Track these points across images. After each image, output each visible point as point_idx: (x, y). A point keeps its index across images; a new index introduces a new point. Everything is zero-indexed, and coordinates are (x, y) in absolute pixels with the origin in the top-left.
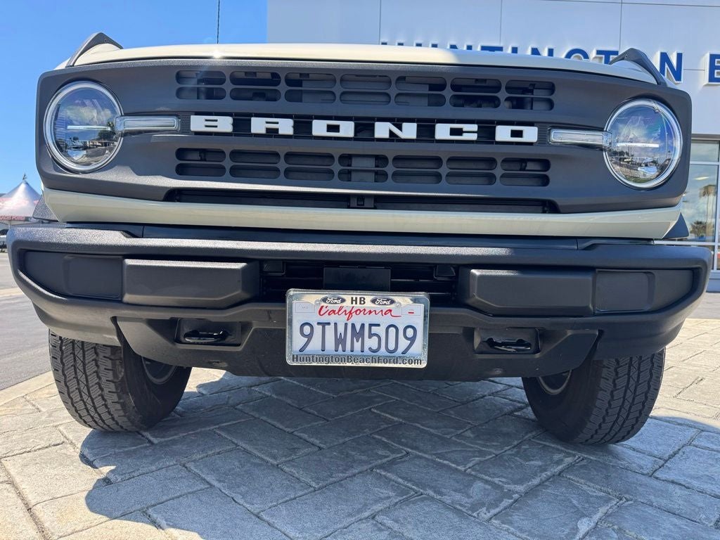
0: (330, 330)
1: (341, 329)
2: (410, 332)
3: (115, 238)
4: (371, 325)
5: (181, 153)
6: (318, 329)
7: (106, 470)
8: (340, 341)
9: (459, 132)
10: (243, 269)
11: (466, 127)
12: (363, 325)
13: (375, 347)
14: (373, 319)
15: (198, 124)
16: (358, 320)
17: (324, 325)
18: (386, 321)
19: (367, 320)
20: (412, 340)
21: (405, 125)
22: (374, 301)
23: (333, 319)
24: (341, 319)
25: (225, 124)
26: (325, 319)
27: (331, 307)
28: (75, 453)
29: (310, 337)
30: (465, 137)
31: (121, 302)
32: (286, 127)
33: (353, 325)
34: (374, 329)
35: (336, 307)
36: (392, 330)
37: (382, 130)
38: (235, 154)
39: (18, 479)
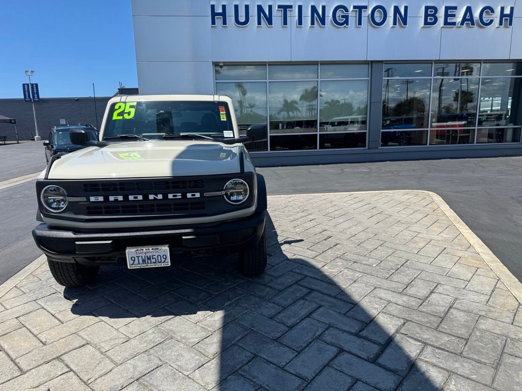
0: (140, 258)
1: (144, 258)
2: (164, 257)
3: (69, 235)
4: (152, 256)
5: (88, 208)
6: (137, 259)
7: (75, 301)
8: (144, 261)
9: (176, 196)
10: (112, 242)
11: (178, 194)
12: (150, 256)
13: (155, 261)
14: (153, 254)
15: (92, 199)
16: (148, 255)
17: (138, 257)
18: (157, 254)
19: (151, 254)
20: (166, 259)
21: (158, 195)
22: (152, 249)
23: (141, 255)
24: (143, 255)
25: (101, 199)
26: (138, 255)
27: (140, 252)
28: (62, 295)
29: (134, 261)
30: (178, 197)
31: (76, 254)
32: (120, 198)
33: (147, 256)
34: (154, 257)
35: (141, 252)
36: (159, 257)
37: (151, 197)
38: (105, 207)
39: (45, 307)
